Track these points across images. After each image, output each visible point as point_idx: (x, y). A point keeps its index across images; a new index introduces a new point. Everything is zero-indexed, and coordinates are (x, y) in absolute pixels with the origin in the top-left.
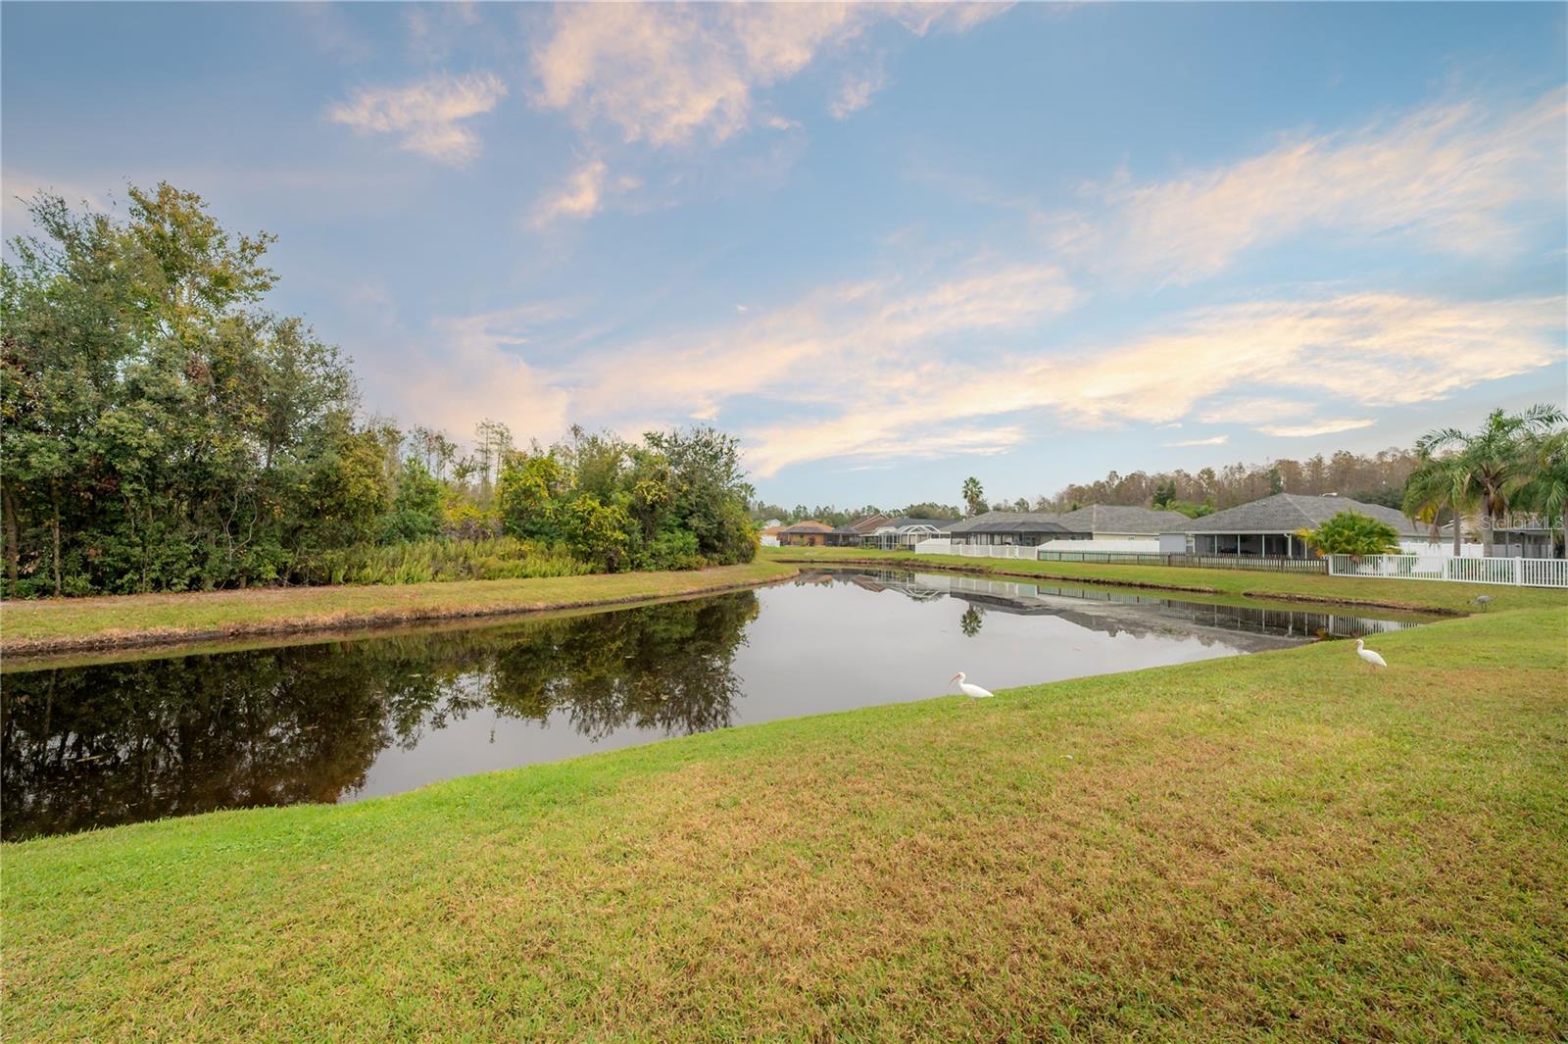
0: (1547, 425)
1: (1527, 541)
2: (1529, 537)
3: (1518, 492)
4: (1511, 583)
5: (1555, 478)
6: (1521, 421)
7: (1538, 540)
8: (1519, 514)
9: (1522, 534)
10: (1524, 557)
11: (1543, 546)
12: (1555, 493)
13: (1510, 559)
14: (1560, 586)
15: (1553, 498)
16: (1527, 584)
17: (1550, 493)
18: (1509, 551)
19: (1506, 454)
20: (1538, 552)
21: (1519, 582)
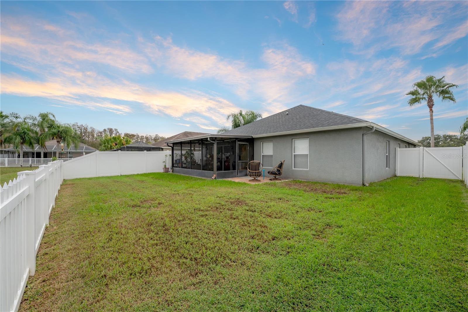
0: (16, 119)
1: (10, 153)
2: (11, 152)
3: (7, 138)
4: (4, 166)
5: (18, 135)
6: (8, 116)
7: (13, 153)
8: (7, 145)
9: (8, 151)
10: (9, 158)
11: (15, 155)
12: (17, 139)
13: (4, 159)
14: (18, 166)
15: (17, 141)
16: (9, 166)
17: (16, 139)
18: (4, 157)
19: (3, 126)
20: (13, 156)
21: (6, 166)
